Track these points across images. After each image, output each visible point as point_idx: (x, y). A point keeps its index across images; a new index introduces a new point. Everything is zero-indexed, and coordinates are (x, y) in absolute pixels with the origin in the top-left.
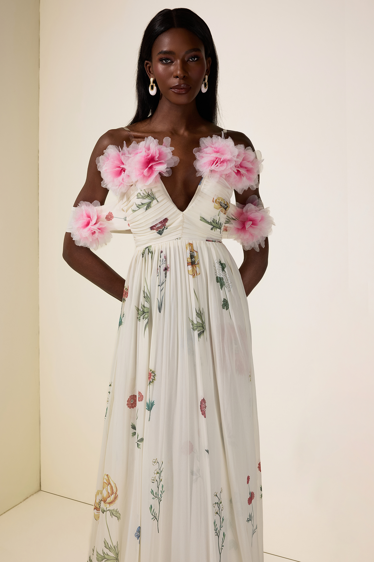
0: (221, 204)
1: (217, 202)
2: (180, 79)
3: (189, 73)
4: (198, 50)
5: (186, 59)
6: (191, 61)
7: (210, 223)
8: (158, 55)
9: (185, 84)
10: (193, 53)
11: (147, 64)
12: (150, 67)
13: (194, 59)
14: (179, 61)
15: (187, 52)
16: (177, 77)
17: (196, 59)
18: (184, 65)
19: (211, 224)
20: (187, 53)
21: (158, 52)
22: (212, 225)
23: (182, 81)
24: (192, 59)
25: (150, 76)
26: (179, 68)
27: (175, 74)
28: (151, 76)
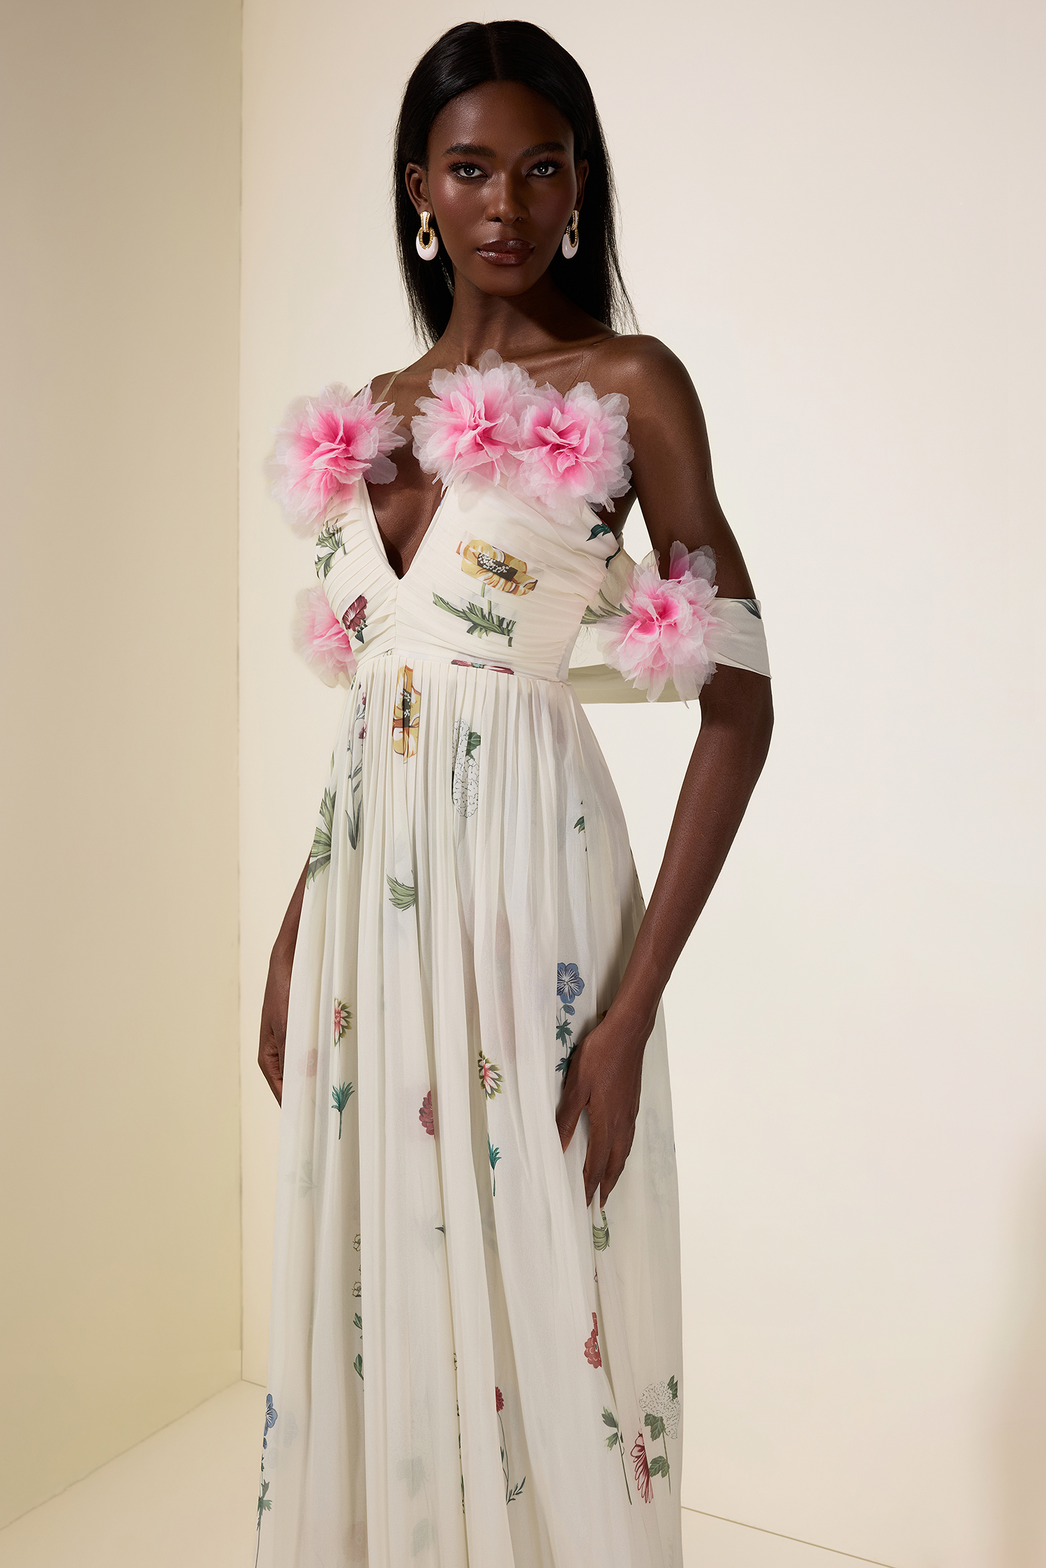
0: (480, 559)
1: (468, 552)
2: (504, 225)
3: (532, 211)
4: (559, 147)
5: (524, 172)
6: (538, 176)
7: (463, 615)
8: (448, 155)
9: (519, 240)
10: (543, 156)
11: (413, 171)
12: (419, 181)
13: (547, 170)
14: (503, 176)
15: (528, 151)
16: (497, 219)
17: (550, 170)
18: (519, 187)
19: (467, 616)
20: (527, 154)
21: (449, 147)
22: (470, 620)
23: (510, 232)
24: (540, 171)
25: (419, 206)
26: (504, 195)
27: (492, 211)
28: (422, 207)
